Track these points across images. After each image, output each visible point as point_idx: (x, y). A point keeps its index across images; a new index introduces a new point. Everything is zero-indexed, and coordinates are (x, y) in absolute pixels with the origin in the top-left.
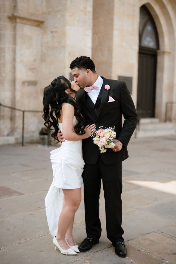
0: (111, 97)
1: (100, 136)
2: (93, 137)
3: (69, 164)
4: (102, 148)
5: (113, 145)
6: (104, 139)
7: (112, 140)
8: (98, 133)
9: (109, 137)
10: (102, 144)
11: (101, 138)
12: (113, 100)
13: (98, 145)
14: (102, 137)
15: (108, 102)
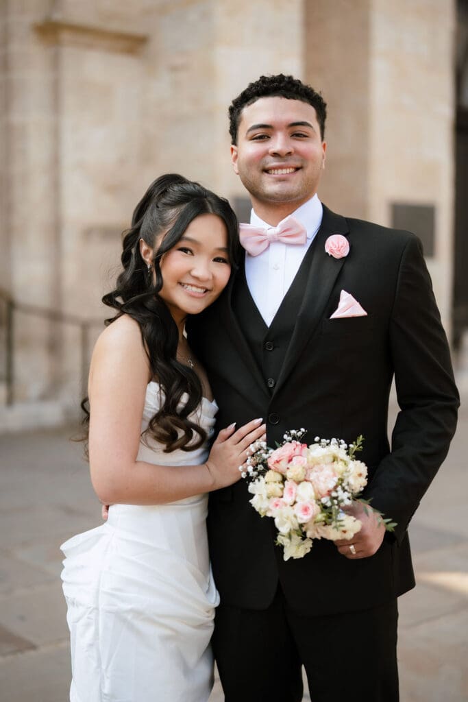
0: (350, 296)
1: (289, 475)
2: (249, 479)
3: (131, 611)
4: (290, 537)
5: (348, 527)
6: (306, 493)
7: (348, 502)
8: (278, 462)
9: (331, 485)
10: (295, 516)
11: (294, 486)
12: (359, 311)
13: (272, 519)
14: (298, 483)
15: (334, 316)
